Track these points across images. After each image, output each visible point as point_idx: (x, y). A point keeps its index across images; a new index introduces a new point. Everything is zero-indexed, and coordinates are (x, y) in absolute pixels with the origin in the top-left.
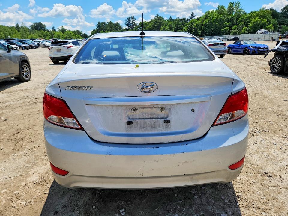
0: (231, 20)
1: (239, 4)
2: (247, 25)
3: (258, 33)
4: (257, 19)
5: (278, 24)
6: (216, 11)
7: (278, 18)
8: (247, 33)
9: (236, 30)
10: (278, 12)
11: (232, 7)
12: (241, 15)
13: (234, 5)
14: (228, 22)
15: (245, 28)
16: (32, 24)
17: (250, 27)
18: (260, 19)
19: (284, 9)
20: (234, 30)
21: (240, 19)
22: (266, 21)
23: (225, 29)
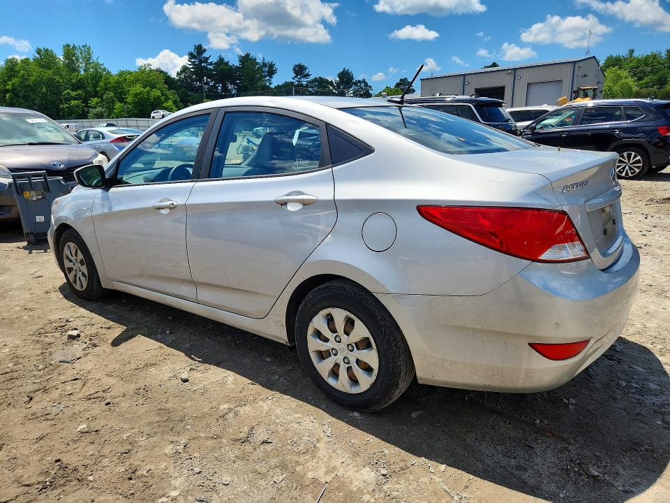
0: (79, 85)
1: (89, 52)
2: (122, 100)
3: (153, 117)
4: (138, 88)
5: (180, 102)
6: (35, 60)
7: (175, 88)
8: (127, 117)
9: (99, 109)
10: (173, 77)
11: (73, 56)
12: (101, 76)
13: (78, 52)
14: (73, 90)
15: (118, 105)
17: (130, 104)
18: (145, 88)
19: (182, 72)
20: (95, 108)
21: (101, 84)
22: (159, 93)
23: (73, 106)
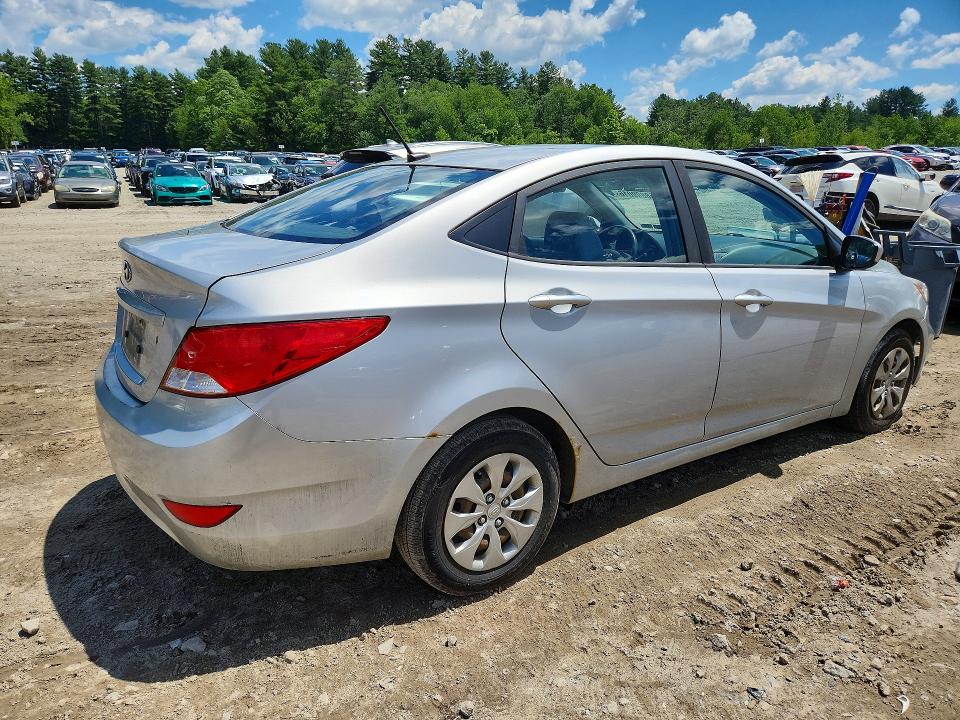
16: (876, 93)
